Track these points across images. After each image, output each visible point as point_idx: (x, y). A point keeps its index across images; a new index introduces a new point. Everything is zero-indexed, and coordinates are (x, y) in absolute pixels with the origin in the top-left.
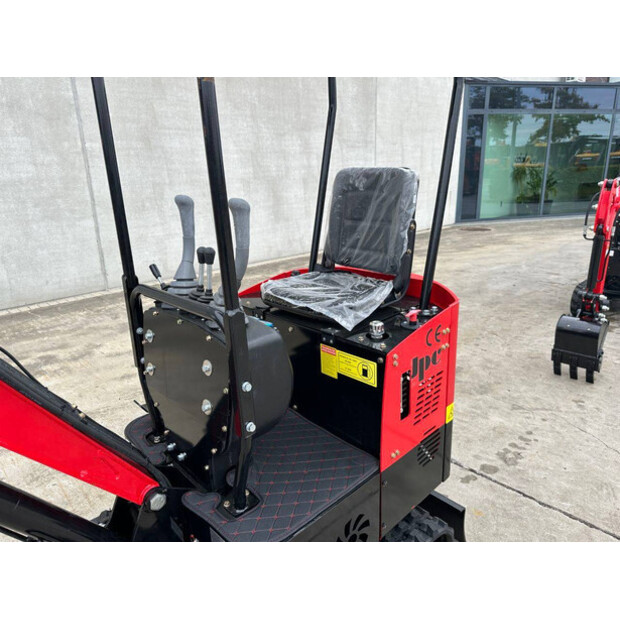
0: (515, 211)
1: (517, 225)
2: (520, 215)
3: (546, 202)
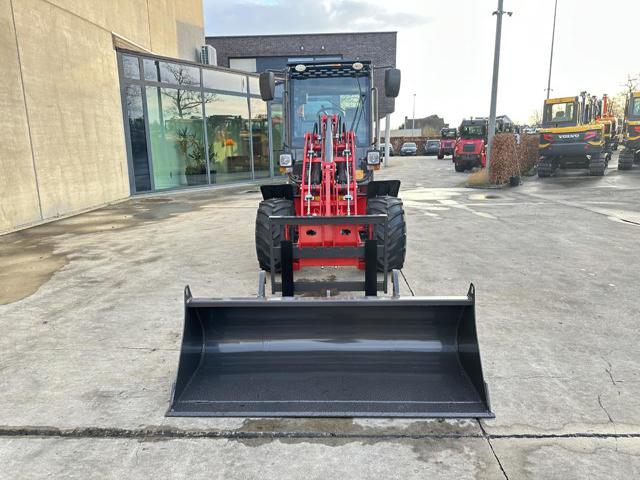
0: (185, 181)
2: (190, 185)
3: (212, 172)
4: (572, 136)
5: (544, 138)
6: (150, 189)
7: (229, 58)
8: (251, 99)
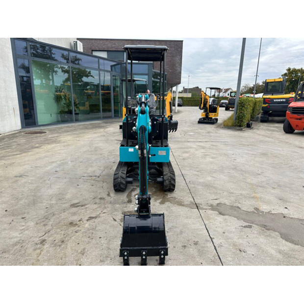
0: (60, 119)
1: (61, 128)
2: (62, 122)
3: (76, 114)
4: (281, 100)
5: (265, 101)
6: (35, 125)
7: (92, 51)
8: (101, 72)
